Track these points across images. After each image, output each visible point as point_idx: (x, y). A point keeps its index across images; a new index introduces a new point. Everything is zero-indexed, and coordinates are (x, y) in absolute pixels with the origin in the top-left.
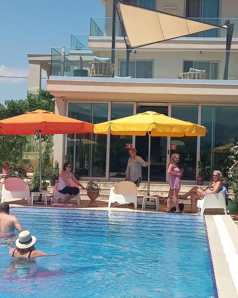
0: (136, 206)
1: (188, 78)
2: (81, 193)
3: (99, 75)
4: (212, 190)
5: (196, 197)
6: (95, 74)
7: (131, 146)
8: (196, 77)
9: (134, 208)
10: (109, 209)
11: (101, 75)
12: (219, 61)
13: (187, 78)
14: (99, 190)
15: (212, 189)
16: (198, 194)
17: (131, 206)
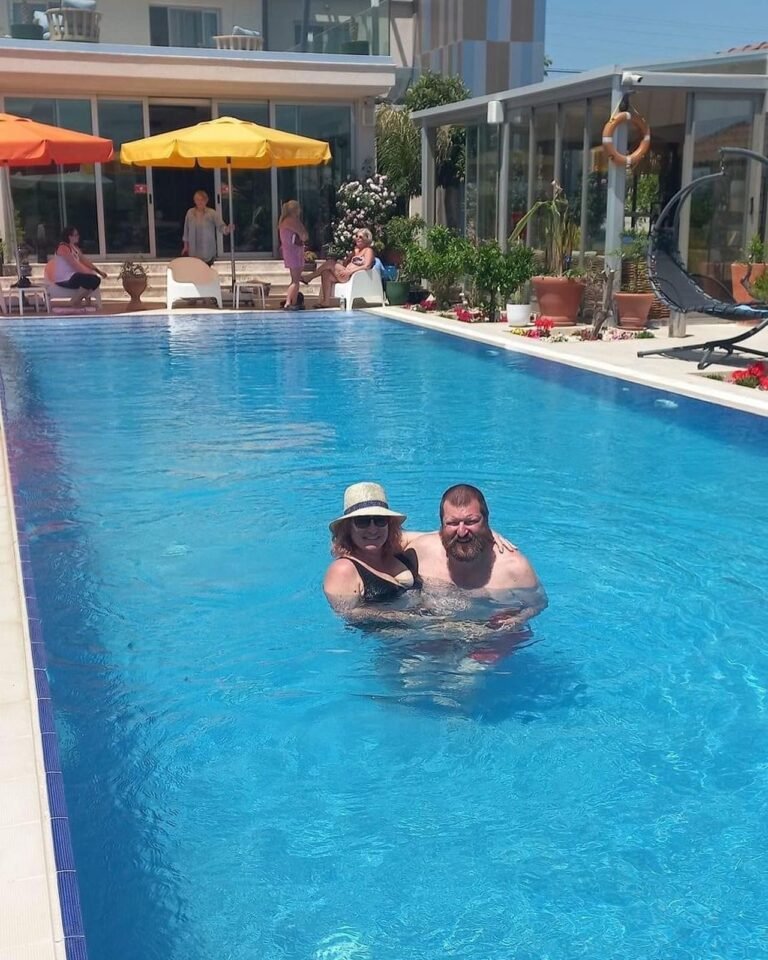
0: (220, 303)
1: (231, 47)
2: (101, 287)
3: (77, 37)
4: (360, 265)
5: (332, 279)
6: (66, 36)
7: (145, 189)
8: (248, 47)
9: (217, 307)
10: (169, 311)
11: (81, 38)
12: (219, 10)
13: (236, 48)
14: (144, 276)
15: (359, 262)
16: (336, 273)
17: (211, 303)
